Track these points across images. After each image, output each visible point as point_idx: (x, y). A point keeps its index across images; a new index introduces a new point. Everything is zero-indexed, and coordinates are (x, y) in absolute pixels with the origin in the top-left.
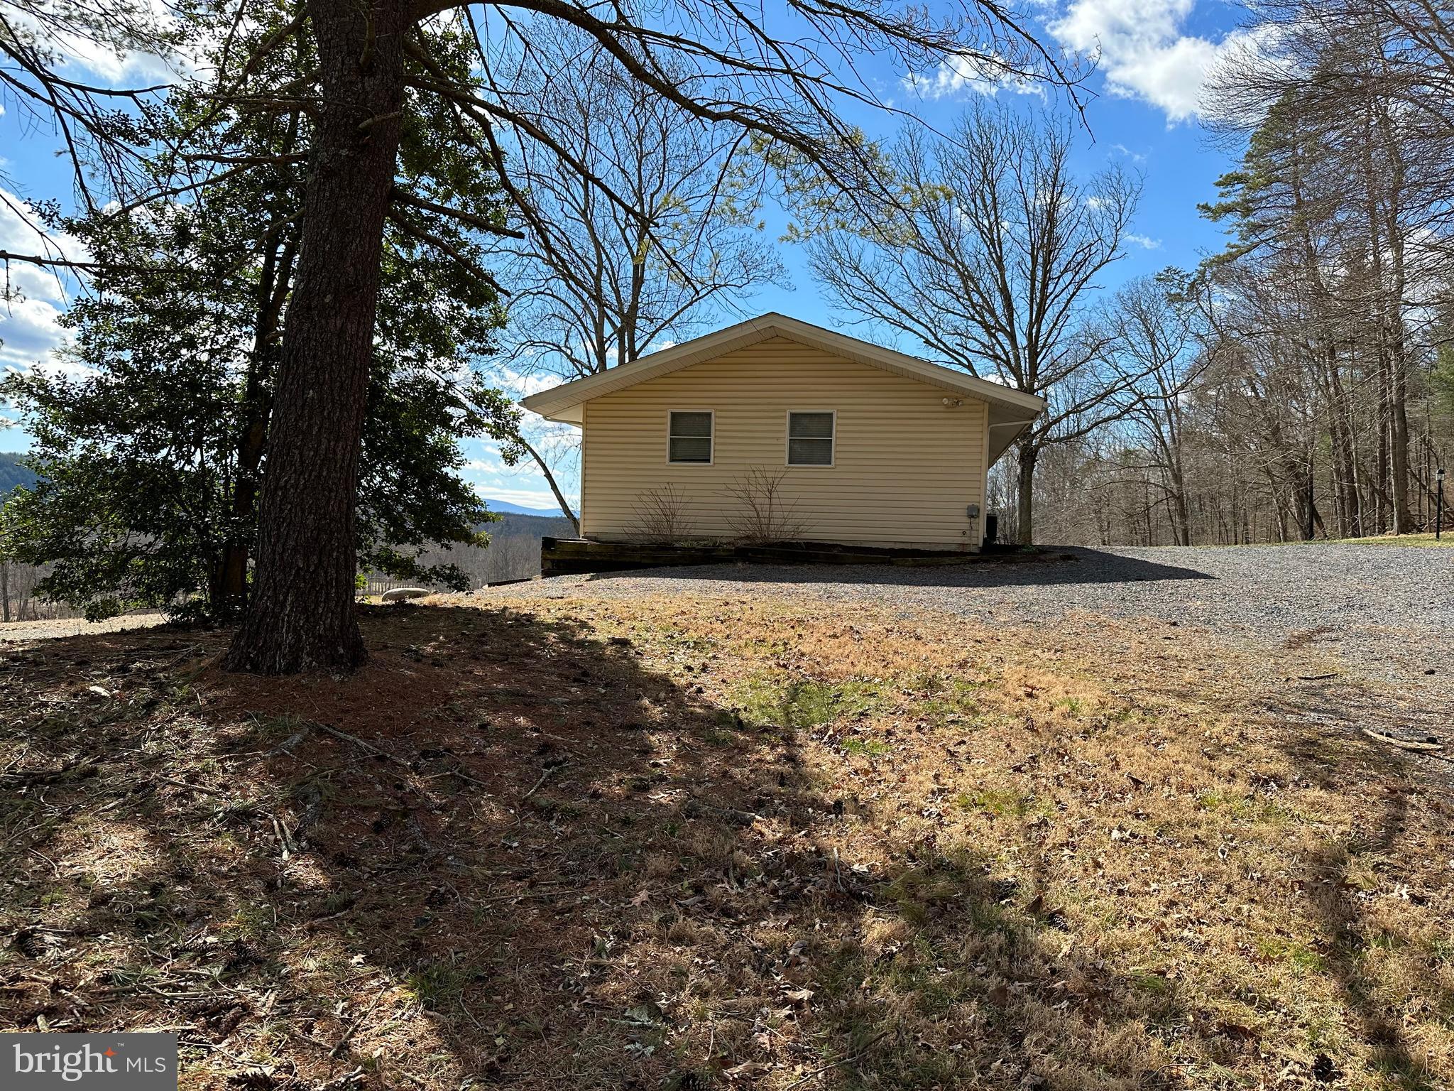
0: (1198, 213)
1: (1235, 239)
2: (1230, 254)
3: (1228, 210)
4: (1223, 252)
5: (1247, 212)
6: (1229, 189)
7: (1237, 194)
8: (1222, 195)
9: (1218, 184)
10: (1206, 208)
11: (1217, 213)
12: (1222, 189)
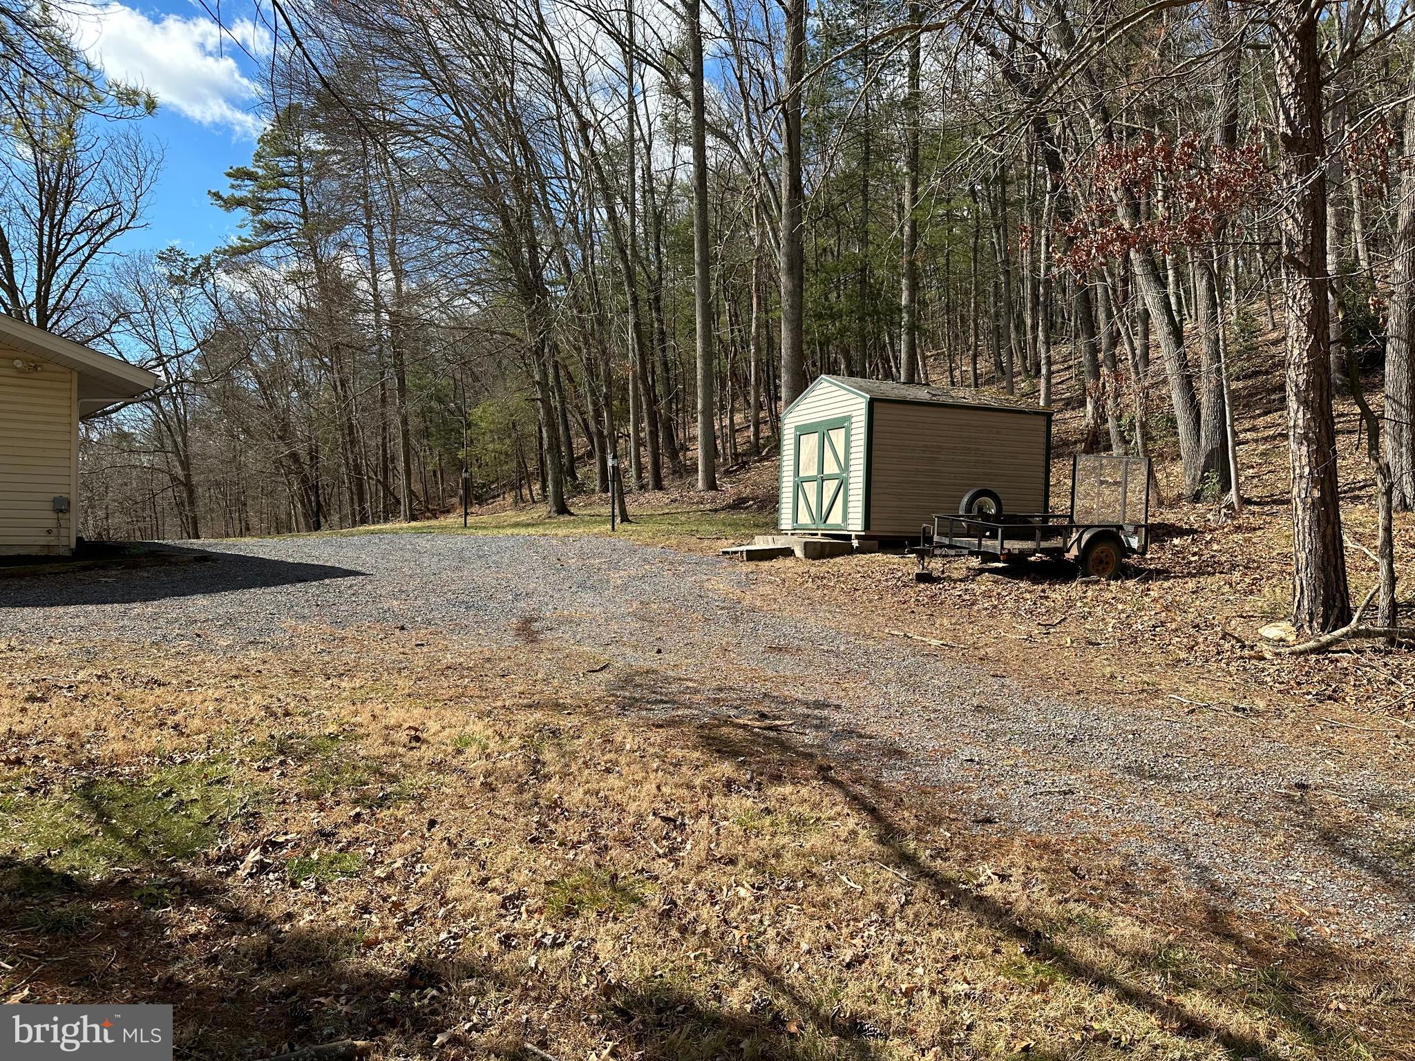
0: (210, 199)
1: (247, 233)
2: (243, 247)
3: (240, 203)
4: (235, 241)
5: (258, 210)
6: (239, 182)
7: (246, 190)
8: (233, 187)
9: (229, 175)
10: (217, 196)
11: (231, 204)
12: (231, 181)
